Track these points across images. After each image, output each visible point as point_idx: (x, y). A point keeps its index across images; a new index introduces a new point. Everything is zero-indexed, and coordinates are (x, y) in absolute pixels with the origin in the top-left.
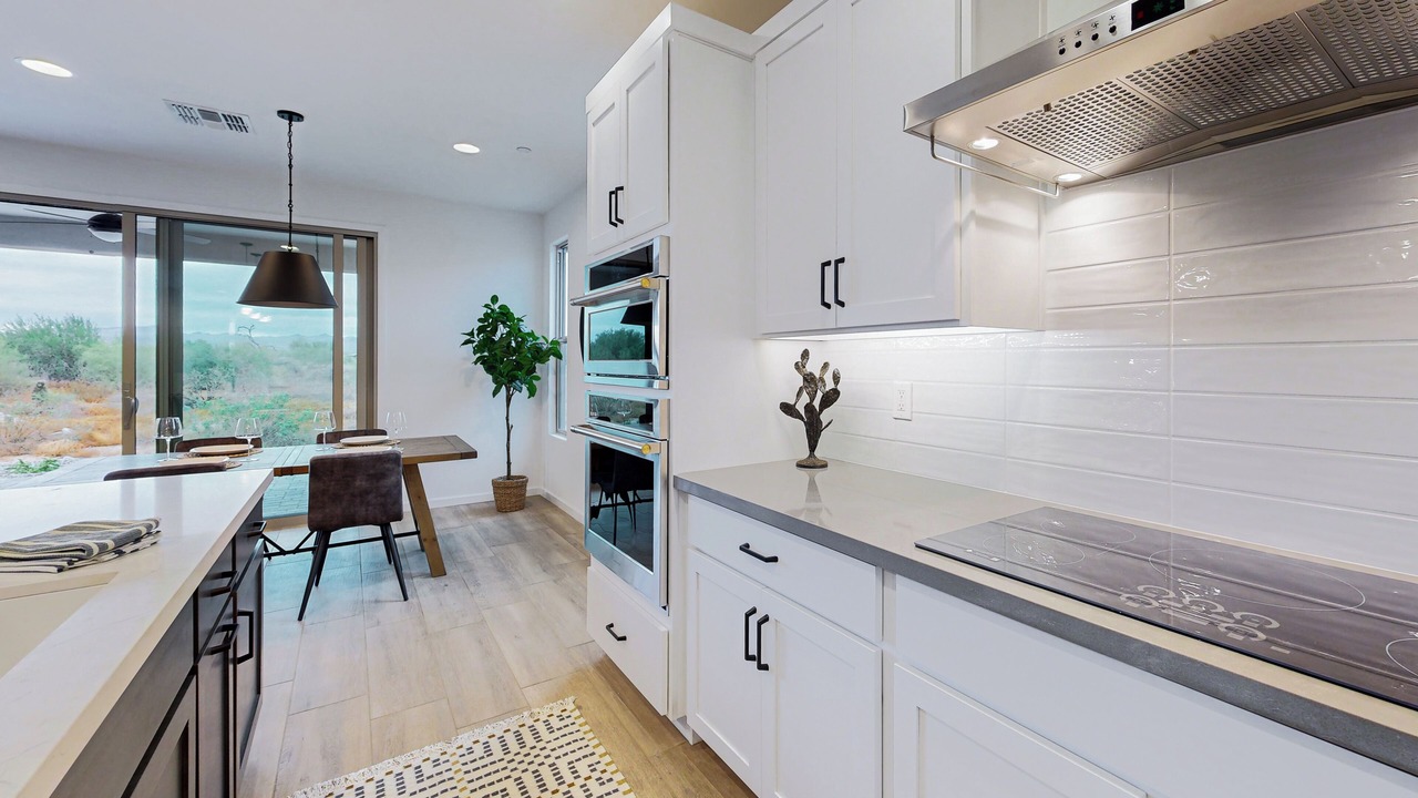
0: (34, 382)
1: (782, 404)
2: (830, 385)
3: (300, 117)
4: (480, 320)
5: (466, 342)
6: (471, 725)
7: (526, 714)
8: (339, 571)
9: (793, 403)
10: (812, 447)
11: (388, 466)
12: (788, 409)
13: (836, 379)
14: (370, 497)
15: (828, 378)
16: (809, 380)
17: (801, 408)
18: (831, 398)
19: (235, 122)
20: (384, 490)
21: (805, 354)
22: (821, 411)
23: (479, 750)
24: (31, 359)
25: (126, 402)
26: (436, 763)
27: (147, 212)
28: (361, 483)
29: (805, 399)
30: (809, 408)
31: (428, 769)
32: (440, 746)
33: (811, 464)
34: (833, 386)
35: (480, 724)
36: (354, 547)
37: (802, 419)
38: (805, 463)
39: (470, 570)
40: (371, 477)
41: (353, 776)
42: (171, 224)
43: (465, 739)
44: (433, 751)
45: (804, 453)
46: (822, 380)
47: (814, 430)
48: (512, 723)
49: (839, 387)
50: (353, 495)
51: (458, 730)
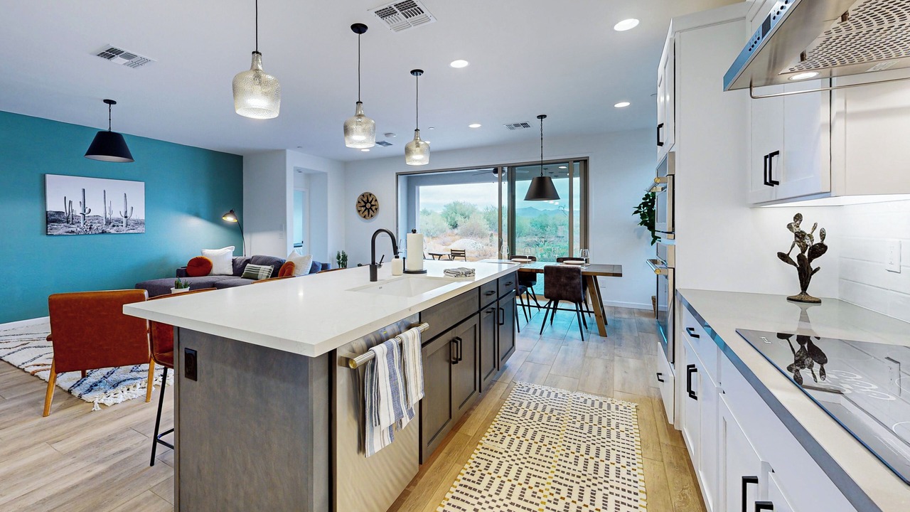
0: (490, 233)
1: (778, 253)
2: (817, 240)
3: (545, 117)
4: (644, 199)
5: (636, 212)
6: (583, 391)
7: (609, 399)
8: (562, 322)
9: (787, 253)
10: (804, 286)
11: (575, 274)
12: (784, 257)
13: (823, 236)
14: (568, 287)
15: (817, 235)
16: (800, 236)
17: (794, 257)
18: (819, 250)
19: (525, 125)
20: (573, 285)
21: (798, 217)
22: (810, 260)
23: (582, 400)
24: (490, 224)
25: (499, 240)
26: (564, 395)
28: (563, 280)
29: (797, 250)
30: (800, 257)
31: (560, 396)
32: (569, 392)
33: (802, 299)
34: (819, 241)
35: (588, 393)
36: (567, 312)
37: (795, 265)
38: (797, 298)
39: (620, 338)
40: (567, 278)
41: (536, 385)
42: (512, 168)
43: (579, 394)
44: (565, 392)
45: (796, 291)
46: (810, 236)
47: (805, 275)
48: (601, 399)
49: (825, 242)
50: (560, 285)
51: (577, 390)
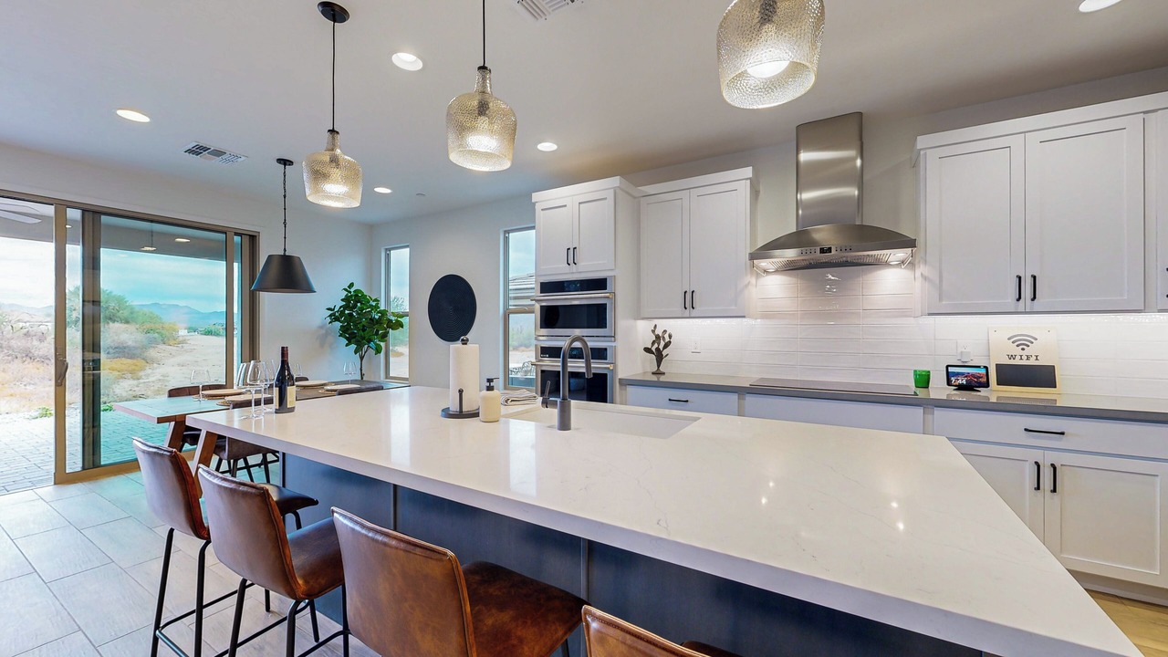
1: (645, 348)
3: (291, 163)
9: (650, 348)
10: (659, 366)
12: (648, 350)
13: (670, 336)
15: (666, 336)
16: (658, 337)
21: (655, 327)
22: (663, 351)
27: (74, 205)
29: (656, 345)
33: (658, 372)
34: (668, 339)
37: (654, 354)
38: (655, 372)
42: (92, 215)
45: (655, 368)
46: (664, 337)
49: (671, 340)
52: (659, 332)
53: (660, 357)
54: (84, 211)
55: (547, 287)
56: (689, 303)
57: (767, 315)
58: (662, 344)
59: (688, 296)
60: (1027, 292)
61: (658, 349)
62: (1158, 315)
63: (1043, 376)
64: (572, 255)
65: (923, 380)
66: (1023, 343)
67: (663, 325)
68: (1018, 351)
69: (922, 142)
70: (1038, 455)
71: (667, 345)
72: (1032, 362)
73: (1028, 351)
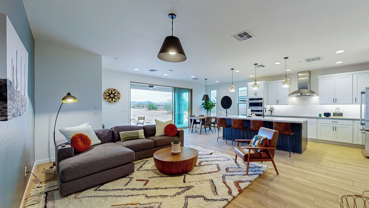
13: (274, 108)
52: (271, 107)
53: (272, 112)
54: (174, 88)
55: (250, 99)
56: (277, 102)
57: (292, 104)
58: (272, 109)
59: (277, 101)
60: (335, 101)
61: (271, 110)
62: (354, 105)
63: (341, 115)
64: (255, 94)
65: (320, 115)
66: (338, 109)
67: (272, 106)
68: (337, 110)
69: (319, 77)
70: (333, 125)
71: (273, 110)
72: (339, 112)
73: (339, 110)
